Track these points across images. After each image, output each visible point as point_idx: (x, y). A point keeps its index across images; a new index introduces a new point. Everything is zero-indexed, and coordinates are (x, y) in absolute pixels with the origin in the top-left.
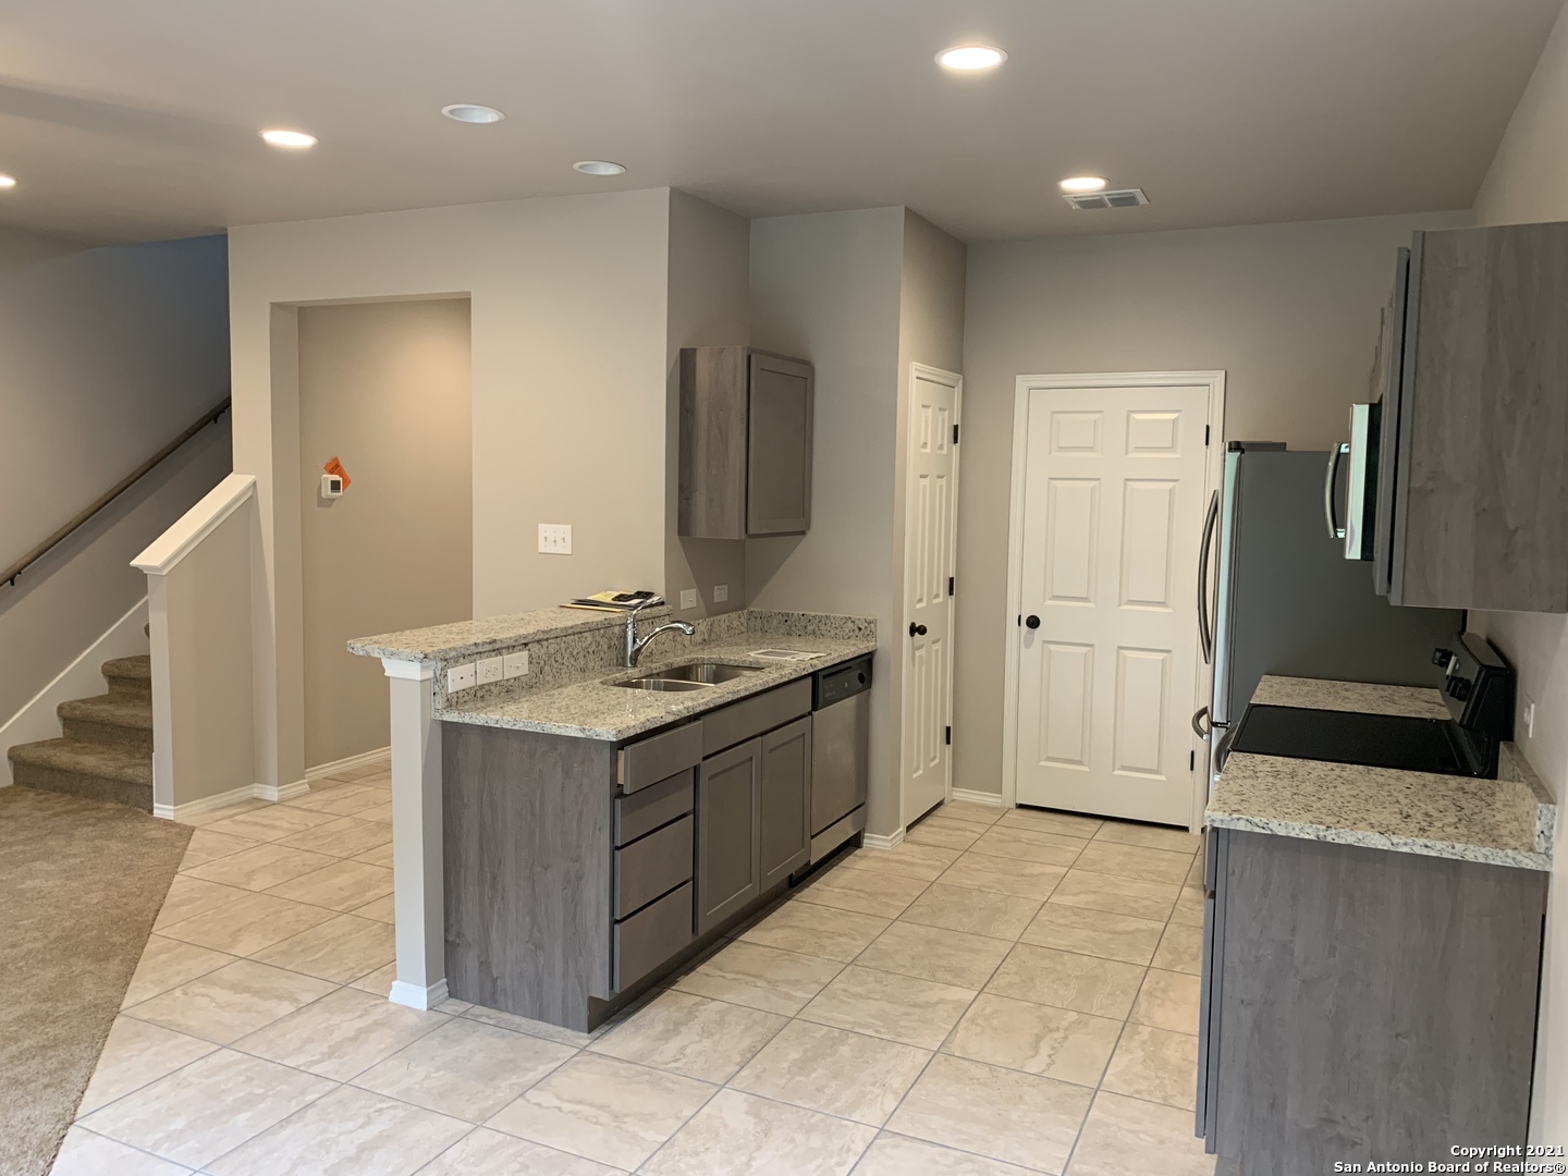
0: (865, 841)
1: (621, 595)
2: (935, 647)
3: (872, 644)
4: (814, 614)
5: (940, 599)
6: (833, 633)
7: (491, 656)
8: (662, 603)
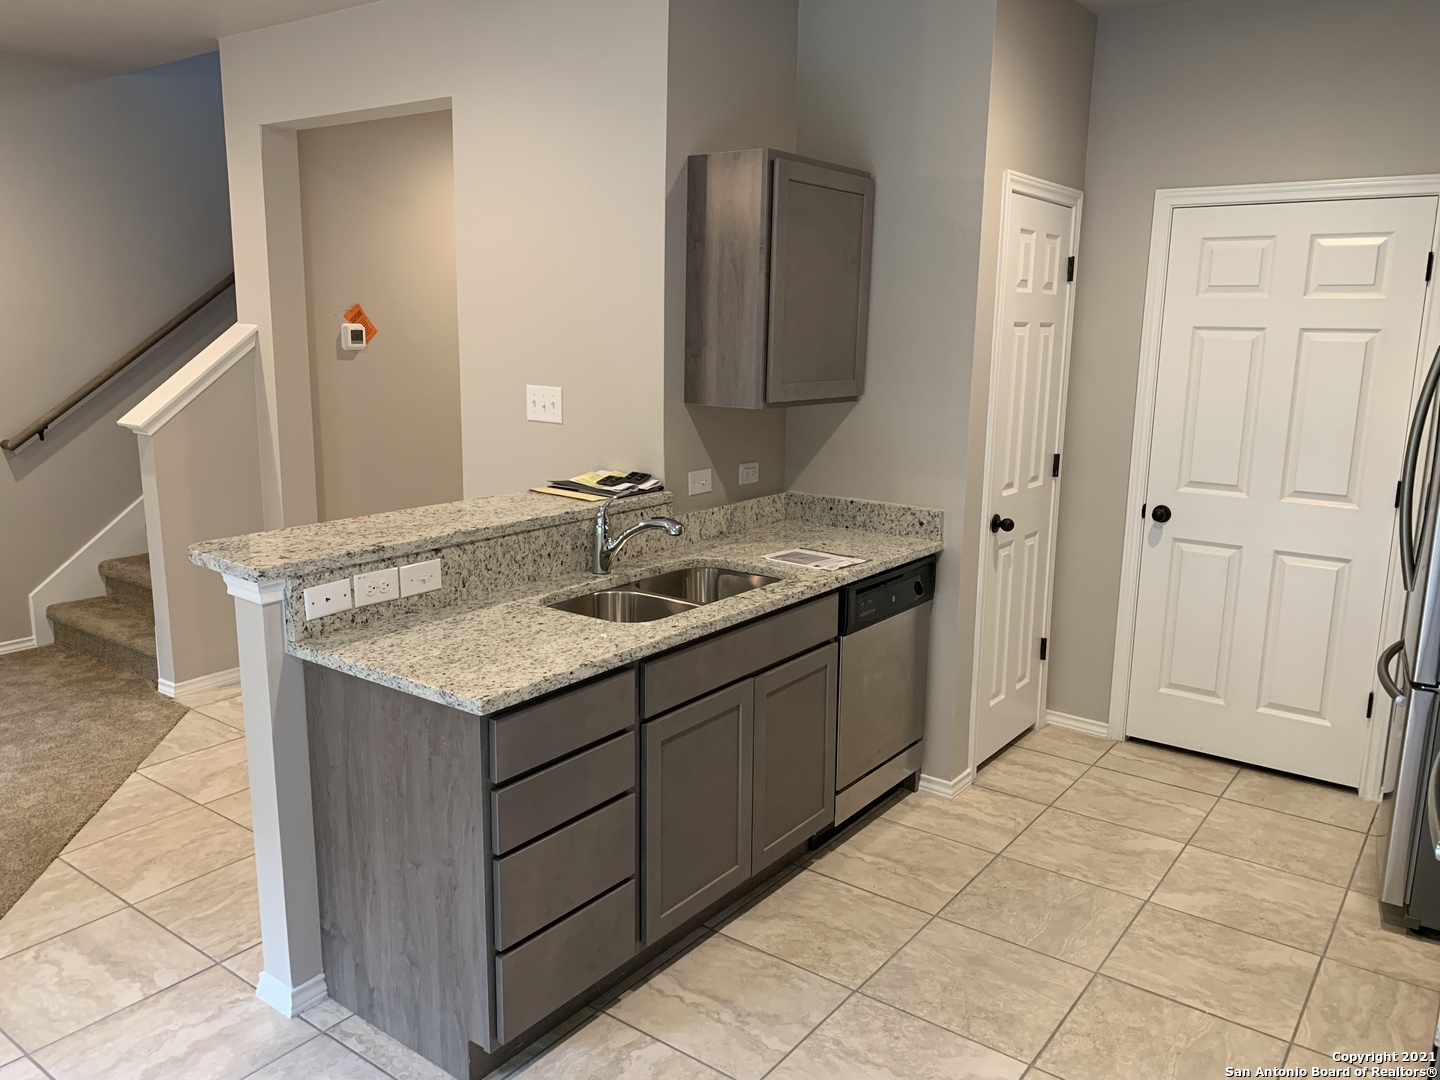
0: (921, 783)
1: (610, 478)
2: (1030, 542)
3: (935, 544)
4: (865, 501)
5: (1039, 483)
6: (887, 526)
7: (378, 568)
8: (661, 489)
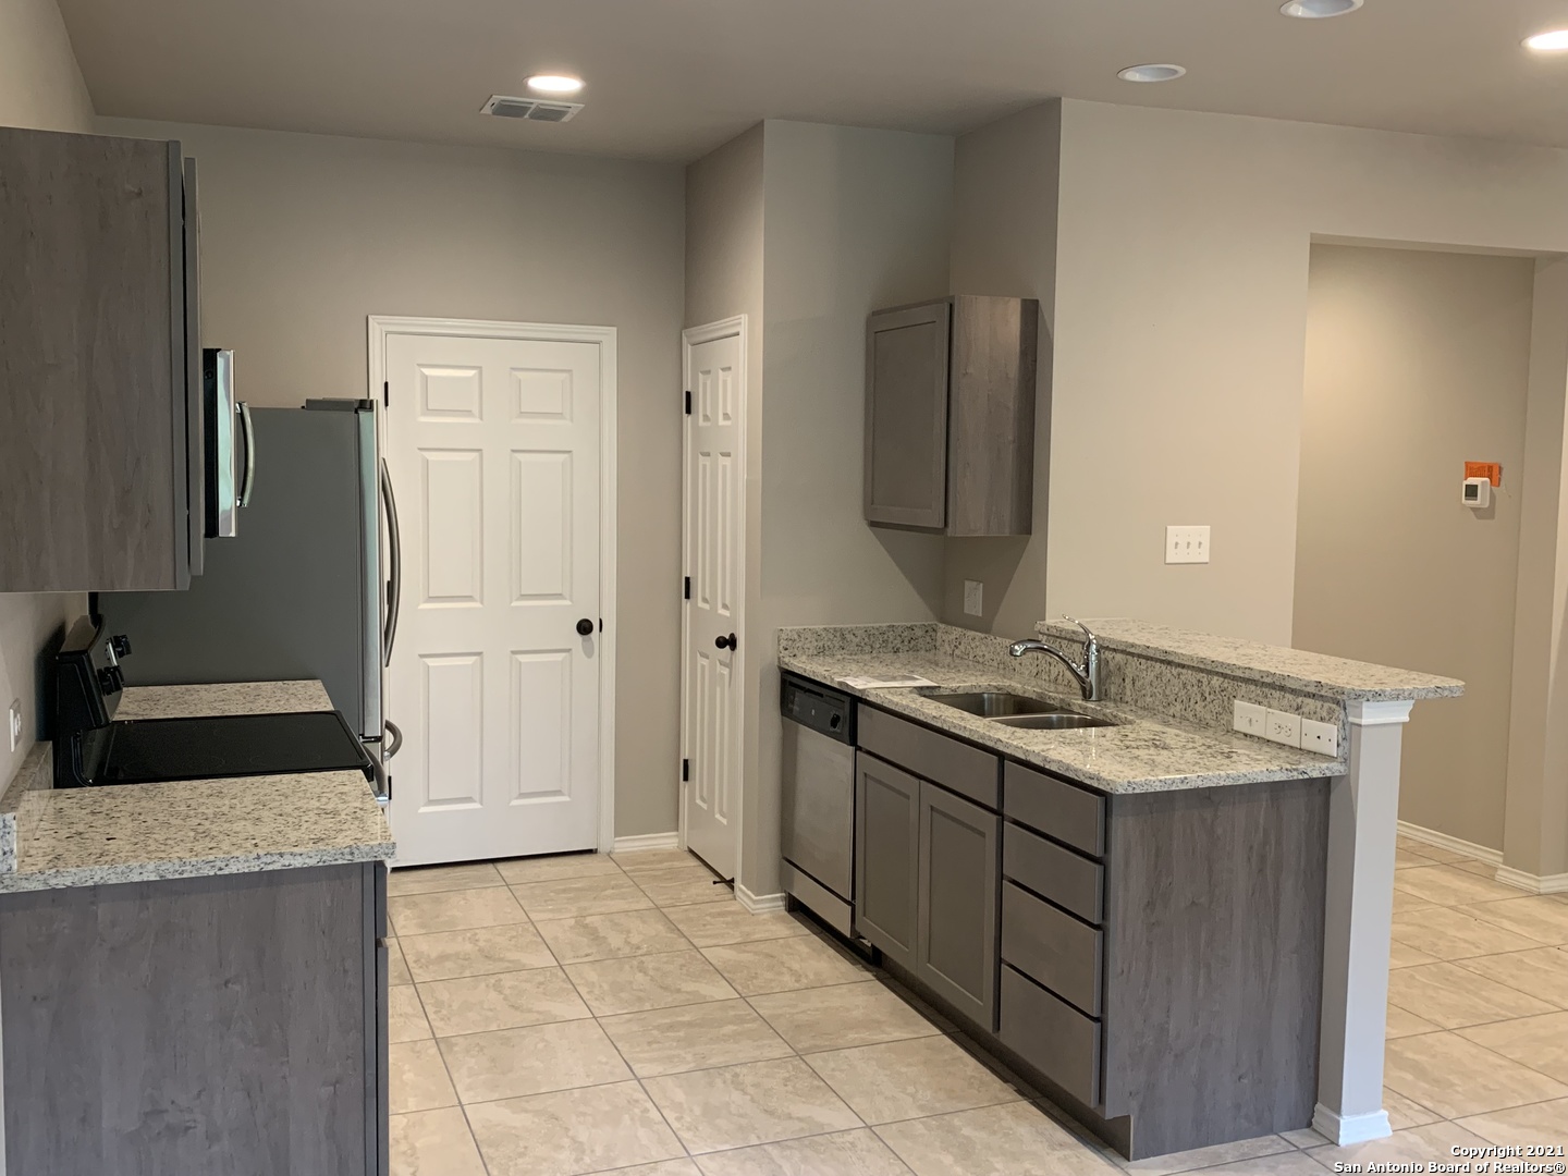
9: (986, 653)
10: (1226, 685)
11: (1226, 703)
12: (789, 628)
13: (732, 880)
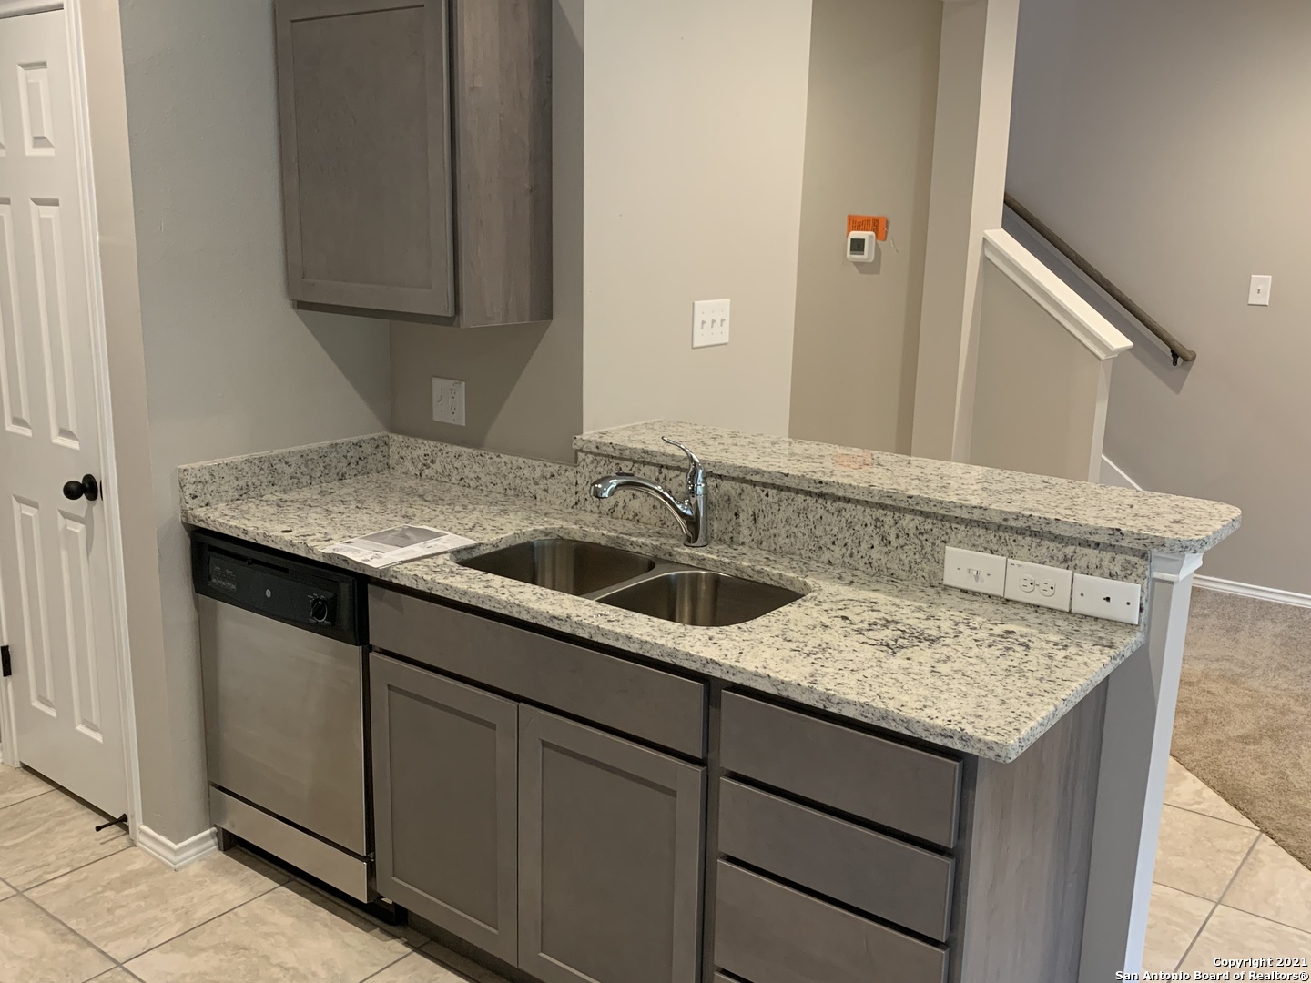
9: (481, 475)
10: (928, 527)
11: (928, 549)
12: (196, 465)
13: (124, 818)
